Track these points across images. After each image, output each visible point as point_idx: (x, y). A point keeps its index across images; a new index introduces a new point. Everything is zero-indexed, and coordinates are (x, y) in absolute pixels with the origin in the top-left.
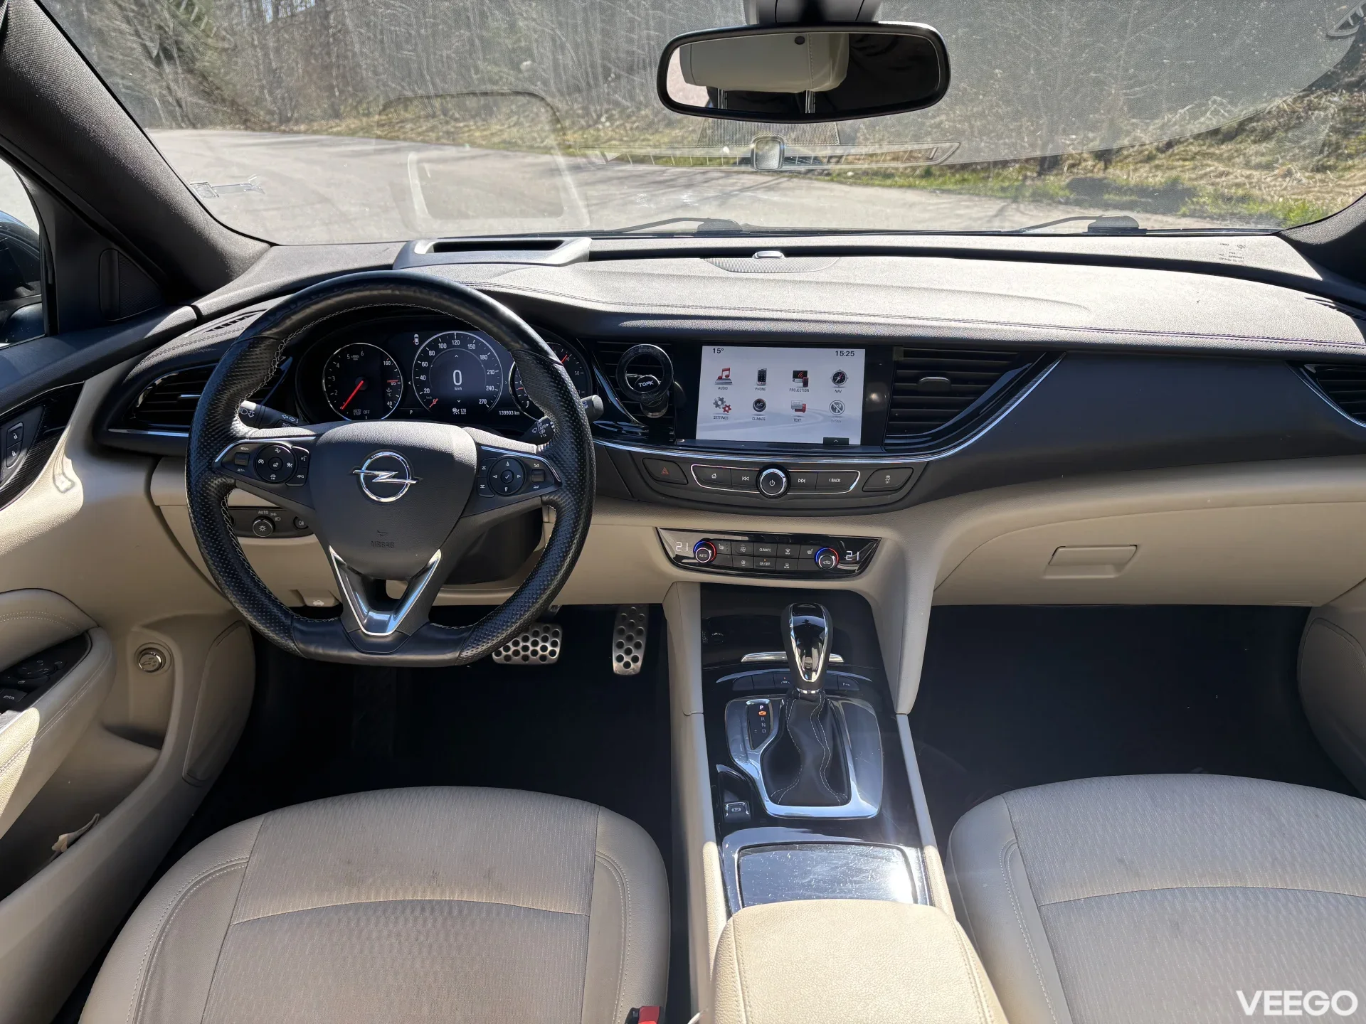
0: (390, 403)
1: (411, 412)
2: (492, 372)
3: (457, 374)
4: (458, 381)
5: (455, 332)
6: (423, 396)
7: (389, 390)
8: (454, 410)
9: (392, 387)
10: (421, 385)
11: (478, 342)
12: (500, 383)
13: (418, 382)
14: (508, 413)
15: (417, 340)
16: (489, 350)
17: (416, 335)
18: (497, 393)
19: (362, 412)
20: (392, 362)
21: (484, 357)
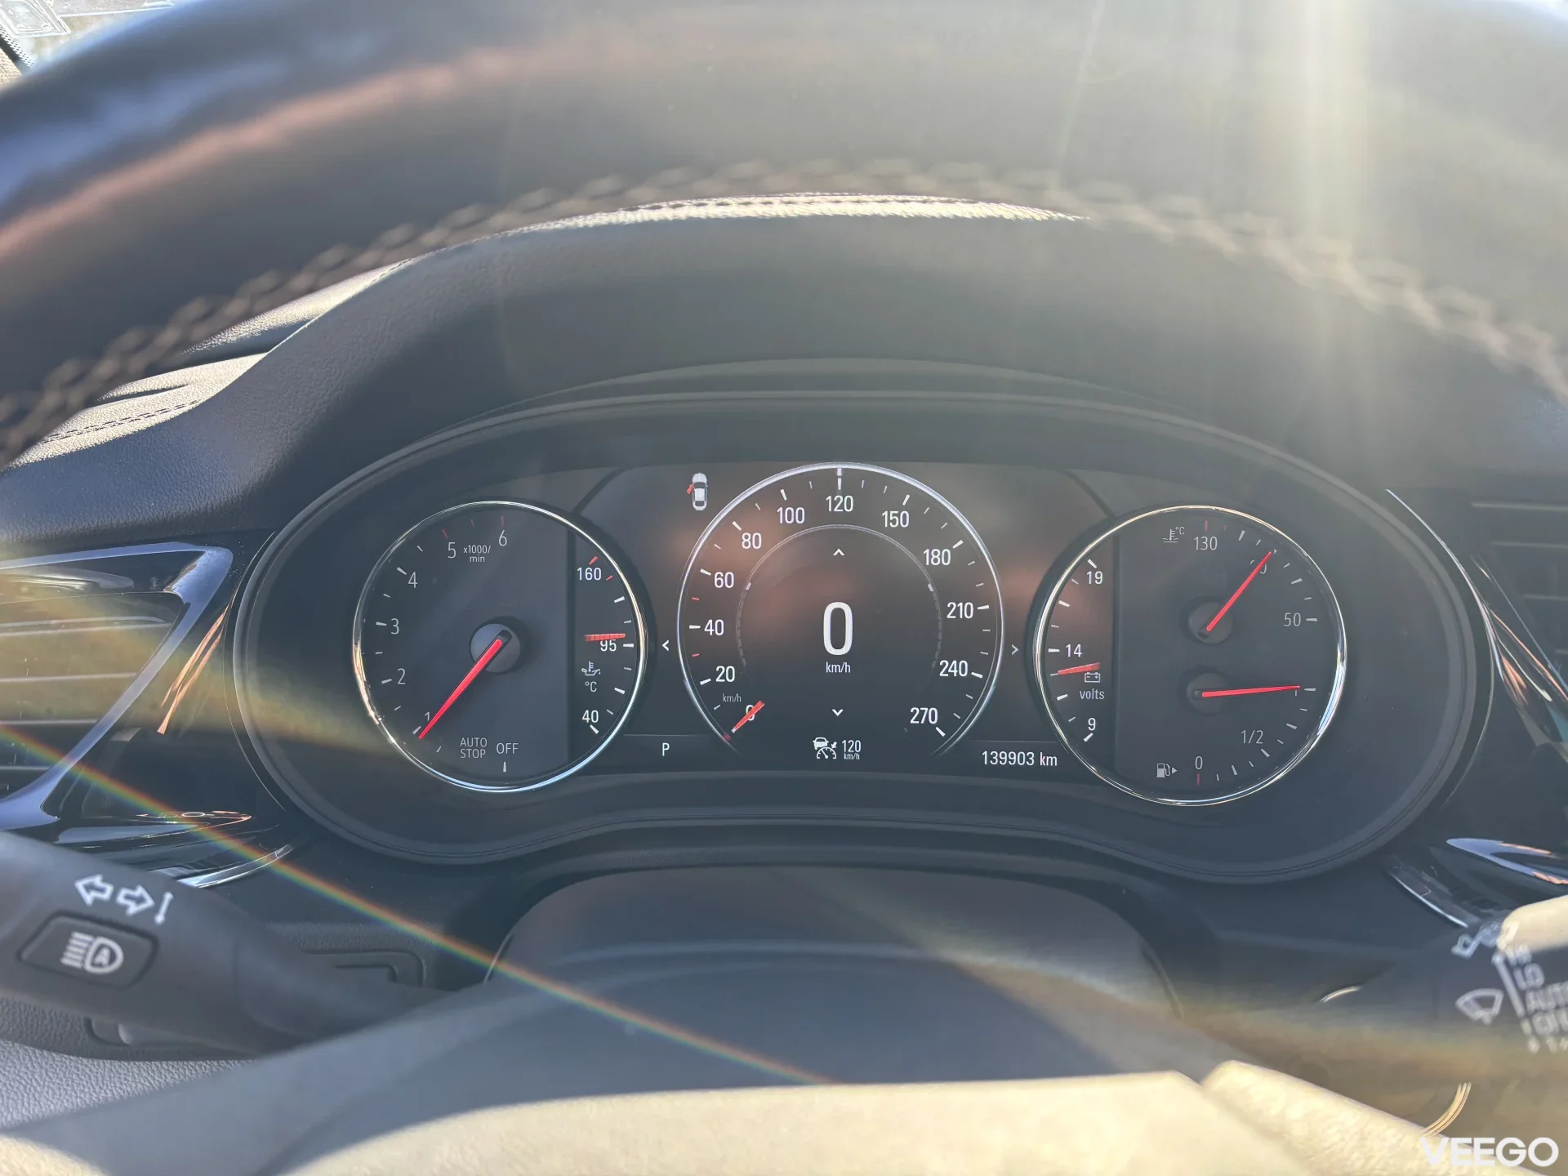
0: (590, 717)
1: (666, 747)
2: (966, 610)
3: (838, 615)
4: (838, 642)
5: (839, 468)
6: (710, 695)
7: (589, 670)
8: (820, 744)
9: (601, 659)
10: (706, 656)
11: (920, 499)
12: (992, 650)
13: (695, 642)
14: (1015, 758)
15: (700, 494)
16: (958, 531)
17: (700, 478)
18: (976, 687)
19: (490, 749)
20: (607, 569)
21: (937, 557)
